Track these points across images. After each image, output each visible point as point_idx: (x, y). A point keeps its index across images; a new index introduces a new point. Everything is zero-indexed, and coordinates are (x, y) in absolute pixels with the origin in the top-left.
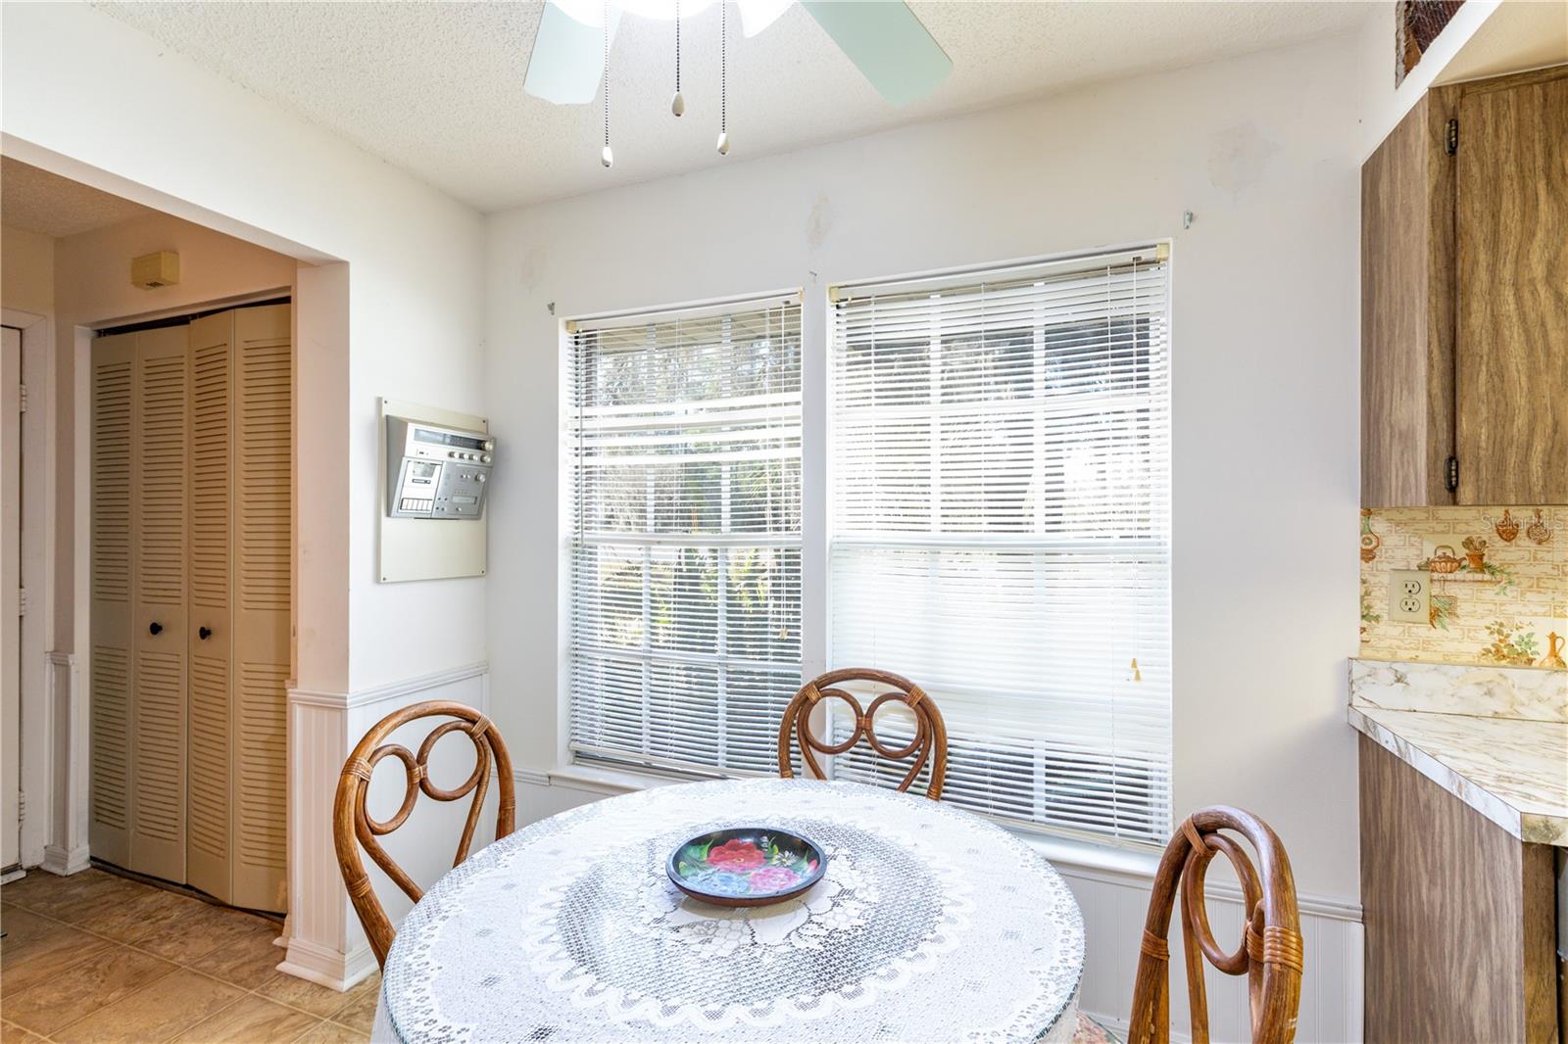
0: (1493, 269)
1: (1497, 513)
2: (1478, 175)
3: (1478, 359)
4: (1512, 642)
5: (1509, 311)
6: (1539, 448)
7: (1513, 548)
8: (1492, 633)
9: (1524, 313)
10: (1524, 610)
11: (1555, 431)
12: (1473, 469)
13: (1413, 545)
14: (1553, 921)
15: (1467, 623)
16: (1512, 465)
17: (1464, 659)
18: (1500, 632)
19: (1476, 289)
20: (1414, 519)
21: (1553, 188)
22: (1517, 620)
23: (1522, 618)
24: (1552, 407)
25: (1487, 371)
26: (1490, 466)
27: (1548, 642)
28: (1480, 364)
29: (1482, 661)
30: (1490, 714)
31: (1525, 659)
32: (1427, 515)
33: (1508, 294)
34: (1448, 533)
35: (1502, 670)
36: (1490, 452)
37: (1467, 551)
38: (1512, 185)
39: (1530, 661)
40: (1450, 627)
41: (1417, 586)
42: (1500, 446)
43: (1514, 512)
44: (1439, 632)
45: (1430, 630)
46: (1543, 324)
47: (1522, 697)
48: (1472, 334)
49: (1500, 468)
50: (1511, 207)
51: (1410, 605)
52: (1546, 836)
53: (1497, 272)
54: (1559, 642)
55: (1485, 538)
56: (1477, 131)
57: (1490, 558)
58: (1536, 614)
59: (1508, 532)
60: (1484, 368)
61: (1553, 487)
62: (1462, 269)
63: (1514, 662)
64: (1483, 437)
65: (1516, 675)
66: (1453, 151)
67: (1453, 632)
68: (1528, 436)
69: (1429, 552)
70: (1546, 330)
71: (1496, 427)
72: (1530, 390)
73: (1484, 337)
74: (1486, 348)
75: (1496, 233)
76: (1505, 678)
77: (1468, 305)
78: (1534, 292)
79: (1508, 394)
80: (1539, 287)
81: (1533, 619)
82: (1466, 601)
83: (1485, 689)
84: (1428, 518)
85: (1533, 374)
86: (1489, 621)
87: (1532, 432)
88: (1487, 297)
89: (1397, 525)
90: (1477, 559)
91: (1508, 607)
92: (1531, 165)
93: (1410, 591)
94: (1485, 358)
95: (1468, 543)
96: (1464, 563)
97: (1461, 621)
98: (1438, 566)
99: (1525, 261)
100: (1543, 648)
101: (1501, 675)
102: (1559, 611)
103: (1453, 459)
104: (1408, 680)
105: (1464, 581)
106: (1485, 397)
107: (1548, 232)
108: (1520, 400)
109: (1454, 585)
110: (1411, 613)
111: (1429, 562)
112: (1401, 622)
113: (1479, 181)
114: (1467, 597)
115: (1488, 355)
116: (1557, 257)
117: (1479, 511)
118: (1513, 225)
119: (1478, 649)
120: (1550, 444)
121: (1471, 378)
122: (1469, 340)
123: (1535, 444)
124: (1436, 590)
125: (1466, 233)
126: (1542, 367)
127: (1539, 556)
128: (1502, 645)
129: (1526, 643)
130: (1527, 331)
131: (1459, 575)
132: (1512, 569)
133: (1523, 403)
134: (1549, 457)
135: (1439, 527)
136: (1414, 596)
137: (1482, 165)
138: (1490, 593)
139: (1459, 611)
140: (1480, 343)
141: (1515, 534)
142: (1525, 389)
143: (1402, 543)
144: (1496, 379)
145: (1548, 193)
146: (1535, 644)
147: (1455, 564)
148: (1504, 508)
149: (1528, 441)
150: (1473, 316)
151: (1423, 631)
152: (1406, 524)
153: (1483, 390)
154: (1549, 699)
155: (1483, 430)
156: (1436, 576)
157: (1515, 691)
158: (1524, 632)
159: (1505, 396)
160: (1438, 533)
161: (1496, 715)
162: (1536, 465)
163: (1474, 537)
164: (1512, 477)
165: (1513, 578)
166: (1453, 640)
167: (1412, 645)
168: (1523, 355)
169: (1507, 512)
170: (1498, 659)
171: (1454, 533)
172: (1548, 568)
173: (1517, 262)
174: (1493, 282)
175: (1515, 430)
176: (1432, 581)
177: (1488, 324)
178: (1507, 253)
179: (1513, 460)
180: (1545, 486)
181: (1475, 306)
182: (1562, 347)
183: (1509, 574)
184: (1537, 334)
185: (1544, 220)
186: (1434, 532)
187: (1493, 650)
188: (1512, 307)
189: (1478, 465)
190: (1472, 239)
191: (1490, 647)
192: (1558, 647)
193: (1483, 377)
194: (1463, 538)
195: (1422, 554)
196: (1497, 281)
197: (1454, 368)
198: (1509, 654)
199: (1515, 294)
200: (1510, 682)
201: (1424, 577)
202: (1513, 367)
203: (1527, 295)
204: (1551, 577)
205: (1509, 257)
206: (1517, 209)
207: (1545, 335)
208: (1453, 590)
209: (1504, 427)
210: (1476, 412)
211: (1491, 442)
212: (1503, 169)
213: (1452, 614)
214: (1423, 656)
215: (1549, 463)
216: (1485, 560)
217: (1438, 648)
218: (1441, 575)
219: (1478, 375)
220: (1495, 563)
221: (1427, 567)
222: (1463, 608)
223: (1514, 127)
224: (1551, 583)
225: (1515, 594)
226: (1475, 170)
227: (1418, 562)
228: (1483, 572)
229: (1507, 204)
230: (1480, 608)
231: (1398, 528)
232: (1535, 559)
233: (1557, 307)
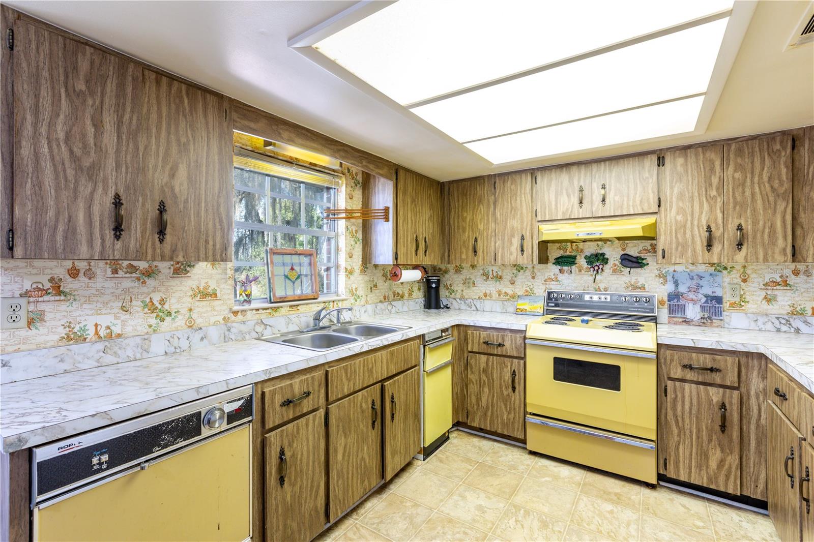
0: (35, 125)
1: (68, 264)
2: (26, 69)
3: (26, 175)
4: (76, 331)
5: (45, 152)
6: (61, 229)
7: (77, 282)
8: (65, 328)
9: (53, 155)
10: (82, 313)
11: (69, 221)
12: (23, 237)
13: (16, 282)
14: (28, 490)
15: (51, 324)
16: (46, 237)
17: (49, 344)
18: (69, 327)
19: (25, 133)
20: (18, 266)
21: (68, 94)
22: (78, 319)
23: (80, 318)
24: (68, 208)
25: (31, 182)
26: (33, 237)
27: (94, 328)
28: (27, 177)
29: (59, 344)
30: (62, 372)
31: (82, 338)
32: (26, 264)
33: (44, 142)
34: (40, 274)
35: (68, 347)
36: (33, 228)
37: (51, 284)
38: (46, 83)
39: (85, 339)
40: (41, 328)
41: (19, 306)
42: (39, 226)
43: (77, 263)
44: (34, 331)
45: (27, 331)
46: (63, 164)
47: (79, 358)
48: (22, 159)
49: (39, 238)
50: (46, 95)
51: (14, 318)
52: (19, 446)
53: (38, 128)
54: (99, 328)
55: (61, 277)
56: (26, 44)
57: (64, 287)
58: (88, 315)
59: (74, 273)
60: (29, 180)
61: (69, 250)
62: (16, 120)
63: (77, 342)
64: (29, 220)
65: (76, 348)
66: (12, 48)
67: (43, 330)
68: (55, 222)
69: (27, 286)
70: (65, 168)
71: (37, 215)
72: (56, 198)
73: (30, 163)
74: (31, 170)
75: (37, 106)
76: (71, 351)
77: (20, 142)
78: (58, 145)
79: (44, 198)
80: (61, 144)
81: (87, 318)
82: (50, 312)
83: (59, 359)
84: (27, 266)
85: (58, 189)
86: (63, 322)
87: (57, 220)
88: (32, 141)
89: (6, 270)
90: (57, 289)
91: (74, 313)
92: (57, 77)
93: (14, 310)
94: (30, 175)
95: (51, 280)
96: (49, 291)
97: (48, 324)
98: (33, 294)
99: (54, 127)
100: (92, 331)
101: (68, 350)
102: (99, 312)
103: (11, 231)
104: (11, 364)
105: (49, 301)
106: (30, 197)
107: (66, 116)
108: (51, 202)
109: (43, 304)
110: (14, 323)
111: (27, 292)
112: (8, 329)
113: (27, 72)
114: (51, 310)
115: (32, 174)
116: (71, 130)
117: (58, 262)
118: (47, 105)
119: (57, 337)
120: (67, 228)
121: (21, 184)
122: (20, 161)
123: (59, 227)
124: (32, 307)
125: (19, 100)
126: (63, 187)
127: (89, 285)
128: (71, 333)
129: (83, 330)
130: (54, 165)
131: (46, 298)
132: (76, 293)
133: (52, 204)
134: (67, 234)
135: (34, 271)
136: (17, 313)
137: (29, 65)
138: (64, 306)
139: (46, 318)
140: (27, 166)
141: (78, 275)
142: (54, 196)
143: (9, 281)
144: (37, 188)
145: (66, 96)
146: (87, 330)
147: (44, 292)
148: (72, 261)
149: (55, 225)
150: (23, 149)
151: (24, 333)
152: (11, 270)
153: (29, 193)
154: (93, 356)
155: (29, 216)
156: (31, 299)
157: (76, 356)
158: (82, 325)
159: (42, 199)
160: (33, 274)
161: (66, 372)
162: (59, 238)
163: (55, 276)
164: (46, 243)
165: (77, 297)
166: (42, 335)
167: (16, 342)
168: (52, 178)
169: (73, 263)
170: (69, 341)
171: (43, 274)
172: (94, 291)
173: (49, 126)
174: (35, 133)
175: (48, 218)
176: (29, 303)
177: (32, 156)
178: (44, 120)
179: (47, 234)
180: (64, 249)
181: (24, 143)
182: (73, 178)
183: (74, 295)
184: (60, 168)
185: (64, 109)
186: (31, 274)
187: (66, 336)
188: (47, 150)
189: (26, 235)
190: (22, 104)
191: (64, 335)
192: (98, 329)
193: (29, 185)
194: (49, 277)
195: (23, 287)
196: (37, 133)
197: (13, 177)
198: (74, 337)
199: (48, 144)
200: (73, 352)
201: (23, 301)
202: (47, 183)
203: (55, 147)
204: (96, 296)
205: (45, 122)
206: (49, 98)
207: (64, 170)
208: (42, 307)
209: (41, 215)
210: (24, 205)
211: (34, 223)
212: (41, 72)
213: (42, 320)
214: (22, 347)
215: (66, 237)
216: (61, 289)
217: (33, 341)
218: (35, 299)
219: (26, 184)
220: (67, 290)
221: (26, 294)
222: (48, 317)
223: (48, 52)
224: (95, 299)
225: (77, 305)
226: (24, 65)
227: (20, 292)
228: (60, 295)
229: (43, 93)
230: (58, 315)
231: (6, 272)
232: (88, 287)
233: (71, 157)
